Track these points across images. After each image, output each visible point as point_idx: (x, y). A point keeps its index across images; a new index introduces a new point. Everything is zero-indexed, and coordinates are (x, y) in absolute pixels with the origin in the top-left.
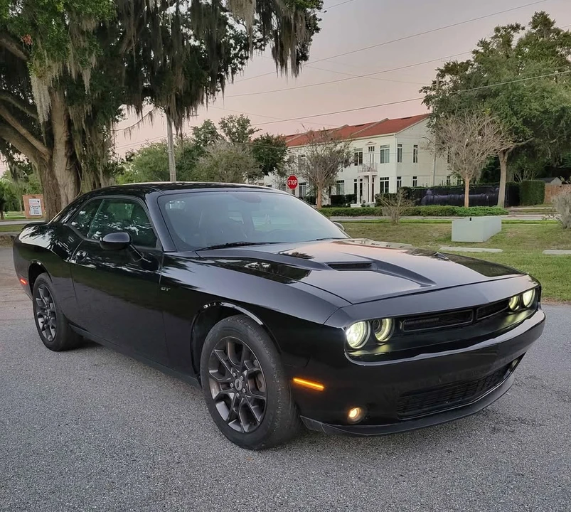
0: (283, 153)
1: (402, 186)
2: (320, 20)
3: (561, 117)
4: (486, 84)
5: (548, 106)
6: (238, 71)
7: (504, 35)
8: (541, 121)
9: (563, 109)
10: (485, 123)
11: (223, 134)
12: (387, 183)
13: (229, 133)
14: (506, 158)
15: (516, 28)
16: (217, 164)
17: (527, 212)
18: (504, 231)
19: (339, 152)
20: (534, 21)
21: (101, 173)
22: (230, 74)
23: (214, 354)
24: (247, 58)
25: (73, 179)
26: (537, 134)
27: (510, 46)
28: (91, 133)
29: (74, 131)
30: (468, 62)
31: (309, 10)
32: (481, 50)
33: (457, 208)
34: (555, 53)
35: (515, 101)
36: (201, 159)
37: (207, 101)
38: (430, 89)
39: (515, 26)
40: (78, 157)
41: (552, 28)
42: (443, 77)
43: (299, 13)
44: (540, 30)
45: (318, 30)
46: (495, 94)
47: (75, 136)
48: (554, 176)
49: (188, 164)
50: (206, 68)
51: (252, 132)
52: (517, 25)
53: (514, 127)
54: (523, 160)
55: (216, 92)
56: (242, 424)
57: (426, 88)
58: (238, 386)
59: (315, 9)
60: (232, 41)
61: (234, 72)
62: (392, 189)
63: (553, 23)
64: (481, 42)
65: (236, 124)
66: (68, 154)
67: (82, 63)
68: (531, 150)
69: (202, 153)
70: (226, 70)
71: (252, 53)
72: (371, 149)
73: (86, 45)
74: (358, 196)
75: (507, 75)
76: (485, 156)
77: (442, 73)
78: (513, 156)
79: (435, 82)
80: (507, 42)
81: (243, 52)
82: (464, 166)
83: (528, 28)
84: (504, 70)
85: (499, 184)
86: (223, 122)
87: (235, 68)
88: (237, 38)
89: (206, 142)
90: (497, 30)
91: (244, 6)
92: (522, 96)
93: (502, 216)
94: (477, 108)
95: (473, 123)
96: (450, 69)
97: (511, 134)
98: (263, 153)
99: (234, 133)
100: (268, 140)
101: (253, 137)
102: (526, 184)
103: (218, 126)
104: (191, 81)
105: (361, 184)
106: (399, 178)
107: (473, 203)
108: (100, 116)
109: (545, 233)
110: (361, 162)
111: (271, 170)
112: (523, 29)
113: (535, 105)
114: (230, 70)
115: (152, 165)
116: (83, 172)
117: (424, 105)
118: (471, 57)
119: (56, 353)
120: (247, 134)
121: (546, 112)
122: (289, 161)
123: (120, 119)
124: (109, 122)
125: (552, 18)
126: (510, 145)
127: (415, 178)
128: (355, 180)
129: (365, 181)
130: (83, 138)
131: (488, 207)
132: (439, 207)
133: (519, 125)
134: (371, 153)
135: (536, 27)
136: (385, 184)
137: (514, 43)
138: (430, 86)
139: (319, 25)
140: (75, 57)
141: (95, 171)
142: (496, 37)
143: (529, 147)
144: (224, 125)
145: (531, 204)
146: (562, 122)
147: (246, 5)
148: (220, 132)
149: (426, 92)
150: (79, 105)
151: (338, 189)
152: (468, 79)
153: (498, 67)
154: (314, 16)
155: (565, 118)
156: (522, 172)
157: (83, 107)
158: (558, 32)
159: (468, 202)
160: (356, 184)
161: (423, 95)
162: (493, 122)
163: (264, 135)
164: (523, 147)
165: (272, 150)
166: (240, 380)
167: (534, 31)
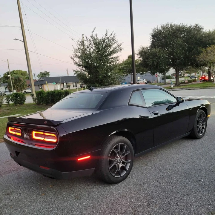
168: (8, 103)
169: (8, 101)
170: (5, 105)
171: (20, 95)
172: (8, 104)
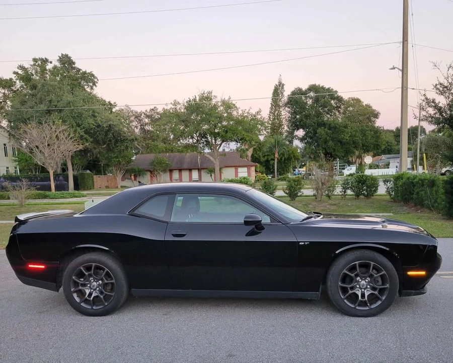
3: (109, 130)
5: (100, 122)
7: (41, 65)
8: (96, 132)
9: (110, 126)
14: (70, 156)
15: (46, 61)
20: (61, 59)
30: (11, 80)
32: (21, 72)
33: (47, 193)
35: (77, 117)
39: (45, 59)
41: (74, 66)
52: (46, 59)
53: (81, 135)
58: (363, 286)
63: (75, 63)
64: (20, 66)
80: (43, 70)
90: (35, 60)
92: (81, 114)
93: (83, 198)
95: (49, 130)
102: (82, 175)
112: (51, 63)
113: (91, 121)
118: (13, 76)
121: (99, 126)
125: (73, 60)
133: (83, 133)
135: (64, 63)
142: (34, 65)
145: (87, 189)
146: (110, 135)
155: (112, 132)
158: (78, 70)
159: (54, 188)
162: (65, 131)
166: (364, 282)
168: (345, 192)
169: (345, 189)
170: (338, 195)
171: (367, 179)
172: (344, 194)
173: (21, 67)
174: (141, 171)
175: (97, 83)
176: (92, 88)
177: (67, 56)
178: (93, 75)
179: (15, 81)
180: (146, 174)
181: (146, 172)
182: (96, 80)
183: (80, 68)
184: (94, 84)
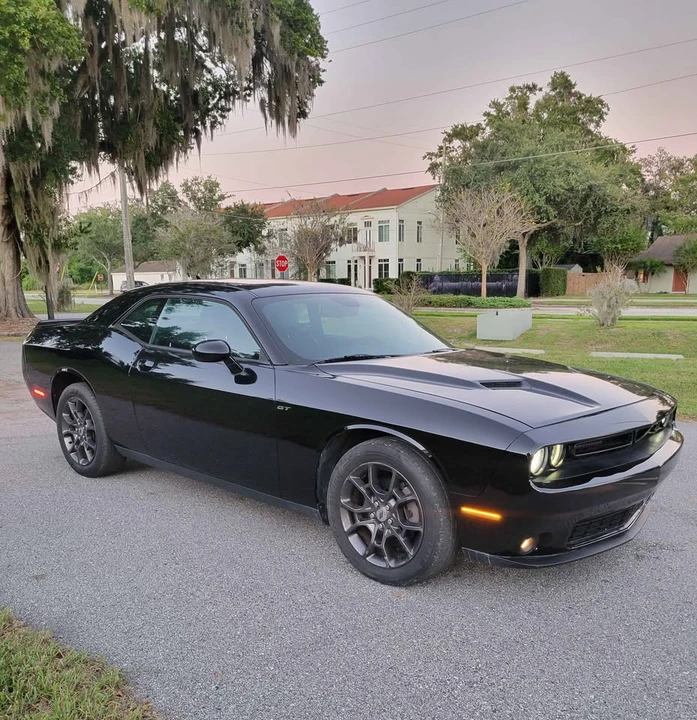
0: (262, 225)
1: (405, 270)
2: (324, 71)
3: (587, 196)
4: (503, 155)
5: (573, 183)
6: (218, 126)
7: (520, 96)
8: (566, 201)
9: (590, 188)
10: (504, 200)
11: (186, 200)
12: (387, 266)
13: (194, 198)
14: (526, 241)
15: (532, 88)
16: (183, 238)
17: (550, 304)
18: (534, 327)
19: (332, 227)
20: (553, 81)
21: (50, 247)
22: (209, 128)
23: (349, 481)
24: (229, 110)
25: (11, 254)
26: (560, 215)
27: (526, 109)
28: (36, 196)
29: (15, 193)
30: (479, 126)
31: (312, 59)
32: (493, 112)
33: (473, 299)
34: (576, 120)
35: (537, 176)
36: (159, 230)
37: (177, 160)
38: (436, 156)
39: (531, 86)
40: (19, 225)
41: (573, 91)
42: (450, 142)
43: (302, 61)
44: (560, 92)
45: (321, 82)
46: (515, 167)
47: (15, 199)
48: (574, 262)
49: (142, 236)
50: (179, 120)
51: (222, 198)
52: (533, 85)
53: (537, 206)
54: (543, 244)
55: (189, 150)
56: (386, 558)
57: (431, 154)
58: (381, 516)
59: (320, 59)
60: (210, 89)
61: (213, 127)
62: (393, 274)
63: (575, 85)
64: (493, 103)
65: (202, 188)
66: (6, 222)
67: (41, 112)
68: (553, 232)
69: (160, 222)
70: (204, 124)
71: (233, 103)
72: (368, 224)
73: (47, 89)
74: (353, 280)
75: (528, 145)
76: (504, 238)
77: (450, 138)
78: (533, 238)
79: (441, 148)
80: (524, 105)
81: (223, 102)
82: (481, 249)
83: (547, 90)
84: (525, 139)
85: (518, 271)
86: (185, 184)
87: (215, 122)
88: (216, 85)
89: (165, 208)
90: (512, 90)
91: (240, 50)
92: (545, 171)
93: (525, 309)
94: (495, 183)
95: (490, 200)
96: (459, 133)
97: (533, 214)
98: (238, 225)
99: (199, 199)
100: (242, 210)
101: (224, 204)
102: (546, 272)
103: (179, 190)
104: (161, 136)
105: (356, 266)
106: (401, 260)
107: (491, 292)
108: (50, 176)
109: (581, 330)
110: (355, 239)
111: (247, 245)
112: (541, 90)
113: (559, 181)
114: (208, 124)
115: (94, 235)
116: (25, 245)
117: (429, 173)
118: (482, 120)
119: (93, 480)
120: (215, 200)
121: (571, 190)
122: (269, 236)
123: (75, 180)
124: (61, 184)
125: (573, 80)
126: (533, 227)
127: (419, 260)
128: (349, 262)
129: (360, 264)
130: (25, 202)
131: (508, 298)
132: (451, 297)
133: (542, 203)
134: (368, 229)
135: (556, 89)
136: (384, 268)
137: (532, 106)
138: (436, 151)
139: (323, 76)
140: (32, 104)
141: (42, 244)
142: (511, 97)
143: (551, 229)
144: (187, 188)
145: (552, 295)
146: (589, 203)
147: (242, 49)
148: (181, 196)
149: (431, 159)
150: (23, 161)
151: (329, 271)
152: (483, 147)
153: (518, 135)
154: (317, 66)
155: (593, 198)
156: (541, 256)
157: (29, 163)
158: (579, 96)
159: (485, 291)
160: (349, 266)
161: (427, 163)
162: (514, 200)
163: (239, 203)
164: (544, 229)
165: (248, 222)
166: (384, 509)
167: (553, 93)
173: (496, 105)
174: (656, 266)
175: (606, 114)
176: (598, 125)
177: (563, 74)
178: (601, 102)
179: (484, 126)
180: (665, 271)
181: (667, 269)
182: (605, 110)
183: (582, 92)
184: (601, 117)
